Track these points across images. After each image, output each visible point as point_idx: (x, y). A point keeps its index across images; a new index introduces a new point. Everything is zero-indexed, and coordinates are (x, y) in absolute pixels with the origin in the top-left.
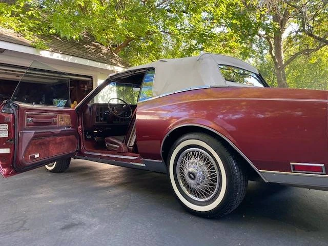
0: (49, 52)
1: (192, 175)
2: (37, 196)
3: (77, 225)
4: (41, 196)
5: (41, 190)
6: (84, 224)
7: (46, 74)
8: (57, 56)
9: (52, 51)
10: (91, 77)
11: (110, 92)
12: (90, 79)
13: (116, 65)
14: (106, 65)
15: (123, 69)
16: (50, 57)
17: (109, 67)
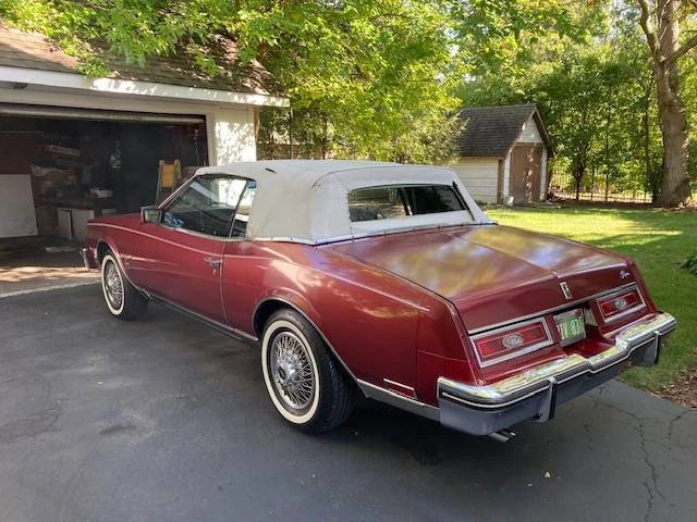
0: (109, 80)
1: (282, 373)
2: (85, 370)
3: (123, 428)
4: (90, 369)
5: (94, 358)
6: (134, 428)
10: (203, 117)
11: (242, 146)
12: (201, 121)
13: (252, 92)
14: (229, 93)
15: (266, 99)
16: (112, 90)
17: (236, 98)
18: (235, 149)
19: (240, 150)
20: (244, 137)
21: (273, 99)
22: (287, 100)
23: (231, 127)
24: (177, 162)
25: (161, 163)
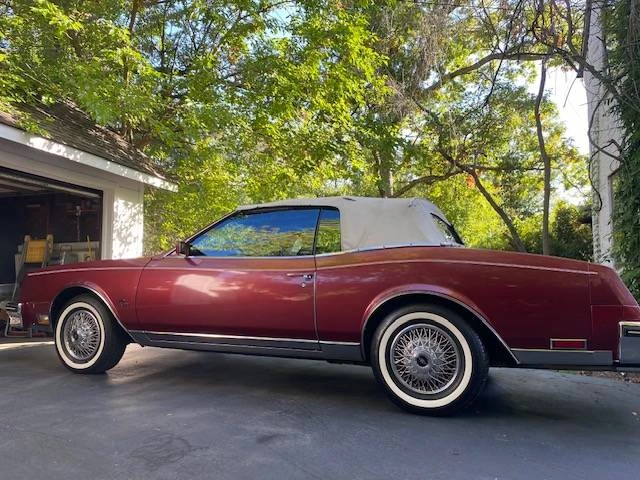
0: (44, 140)
1: (422, 360)
7: (20, 179)
8: (58, 150)
9: (51, 140)
10: (100, 193)
11: (133, 222)
13: (153, 175)
15: (162, 183)
16: (46, 149)
17: (141, 178)
18: (127, 225)
19: (131, 226)
20: (135, 215)
21: (167, 184)
22: (176, 186)
23: (126, 205)
24: (50, 237)
25: (27, 238)
